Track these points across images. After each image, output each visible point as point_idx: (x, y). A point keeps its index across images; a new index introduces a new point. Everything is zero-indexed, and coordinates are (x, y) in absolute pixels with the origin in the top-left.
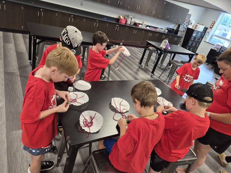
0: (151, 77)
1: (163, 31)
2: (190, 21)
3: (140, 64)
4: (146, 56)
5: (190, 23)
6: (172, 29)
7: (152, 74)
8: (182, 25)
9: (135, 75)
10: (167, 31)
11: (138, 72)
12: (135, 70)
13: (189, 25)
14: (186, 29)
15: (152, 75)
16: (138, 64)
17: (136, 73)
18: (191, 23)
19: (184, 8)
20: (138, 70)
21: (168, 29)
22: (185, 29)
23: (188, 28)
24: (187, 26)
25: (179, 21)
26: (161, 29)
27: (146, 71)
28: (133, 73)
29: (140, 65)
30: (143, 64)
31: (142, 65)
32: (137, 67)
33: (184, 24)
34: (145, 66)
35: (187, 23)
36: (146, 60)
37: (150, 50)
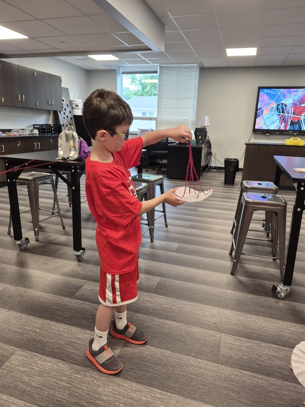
0: (79, 261)
1: (28, 133)
2: (72, 101)
3: (18, 235)
4: (24, 205)
5: (74, 106)
6: (45, 125)
7: (78, 253)
8: (62, 112)
9: (21, 290)
10: (36, 132)
11: (24, 270)
12: (12, 269)
13: (74, 110)
14: (73, 119)
15: (78, 256)
16: (9, 239)
17: (22, 280)
18: (76, 106)
19: (49, 75)
20: (21, 264)
21: (35, 126)
22: (71, 119)
23: (75, 116)
24: (70, 112)
25: (51, 105)
26: (22, 131)
27: (47, 249)
28: (12, 289)
29: (18, 242)
30: (28, 233)
31: (27, 239)
32: (12, 254)
33: (64, 109)
34: (36, 234)
35: (68, 106)
36: (29, 216)
37: (25, 182)
